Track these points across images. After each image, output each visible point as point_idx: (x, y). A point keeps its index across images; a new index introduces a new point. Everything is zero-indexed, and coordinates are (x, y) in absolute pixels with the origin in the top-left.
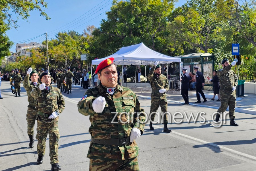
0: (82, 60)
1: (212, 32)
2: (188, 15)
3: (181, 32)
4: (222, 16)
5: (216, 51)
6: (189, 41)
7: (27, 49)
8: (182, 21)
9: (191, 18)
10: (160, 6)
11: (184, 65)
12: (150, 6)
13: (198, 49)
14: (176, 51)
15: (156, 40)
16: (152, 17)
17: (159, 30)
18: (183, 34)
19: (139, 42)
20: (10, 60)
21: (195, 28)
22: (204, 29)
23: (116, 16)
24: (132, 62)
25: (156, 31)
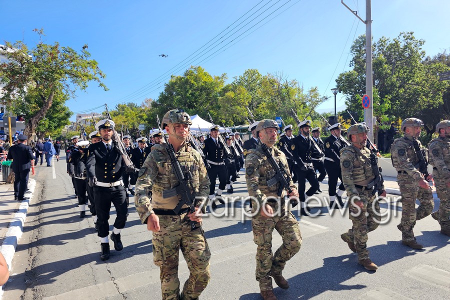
1: (257, 107)
2: (238, 92)
3: (231, 106)
7: (87, 120)
8: (233, 96)
9: (239, 94)
10: (212, 83)
12: (203, 82)
14: (226, 123)
16: (206, 92)
17: (211, 104)
18: (233, 108)
19: (194, 114)
20: (70, 129)
22: (250, 105)
25: (208, 105)
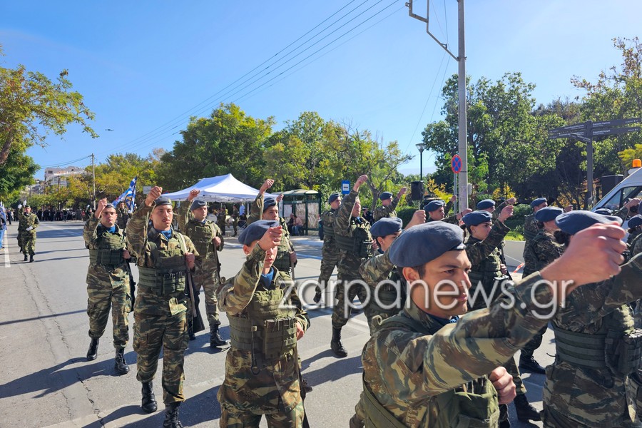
0: (144, 193)
1: (318, 165)
3: (281, 163)
4: (329, 146)
5: (323, 188)
7: (61, 177)
8: (282, 149)
9: (293, 147)
10: (253, 129)
11: (284, 204)
12: (241, 127)
13: (302, 185)
15: (249, 171)
16: (244, 141)
17: (252, 159)
19: (226, 173)
20: (35, 191)
21: (298, 160)
22: (309, 161)
23: (195, 137)
24: (215, 198)
25: (248, 159)
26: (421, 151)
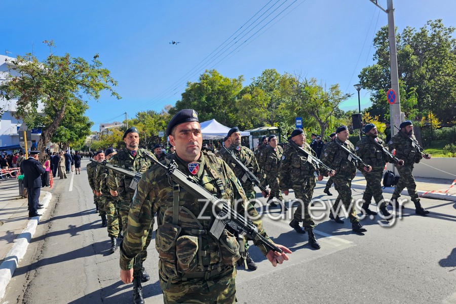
0: (159, 136)
5: (282, 125)
6: (256, 116)
8: (250, 98)
9: (257, 96)
10: (228, 86)
11: (253, 138)
13: (265, 123)
14: (245, 126)
15: (228, 116)
18: (251, 110)
25: (227, 108)
26: (359, 90)
